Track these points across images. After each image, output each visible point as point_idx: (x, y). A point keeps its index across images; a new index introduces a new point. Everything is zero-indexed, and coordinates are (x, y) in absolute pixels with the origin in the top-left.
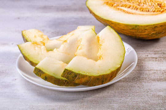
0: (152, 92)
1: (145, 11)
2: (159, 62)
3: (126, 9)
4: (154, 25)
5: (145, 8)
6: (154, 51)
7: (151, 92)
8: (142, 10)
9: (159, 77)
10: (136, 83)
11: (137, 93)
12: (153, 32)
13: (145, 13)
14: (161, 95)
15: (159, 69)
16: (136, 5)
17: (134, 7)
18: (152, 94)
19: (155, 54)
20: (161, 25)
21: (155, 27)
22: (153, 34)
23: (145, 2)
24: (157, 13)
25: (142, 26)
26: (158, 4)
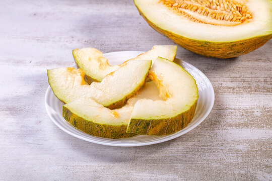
0: (228, 145)
1: (219, 19)
2: (238, 95)
3: (191, 13)
4: (231, 43)
5: (219, 14)
6: (231, 77)
7: (226, 145)
8: (214, 15)
9: (237, 121)
10: (206, 130)
11: (208, 145)
12: (230, 52)
13: (219, 22)
14: (240, 150)
15: (237, 107)
16: (206, 6)
17: (204, 11)
18: (228, 148)
19: (231, 82)
20: (241, 43)
21: (232, 46)
22: (229, 53)
23: (219, 2)
24: (236, 23)
25: (214, 44)
26: (237, 7)
